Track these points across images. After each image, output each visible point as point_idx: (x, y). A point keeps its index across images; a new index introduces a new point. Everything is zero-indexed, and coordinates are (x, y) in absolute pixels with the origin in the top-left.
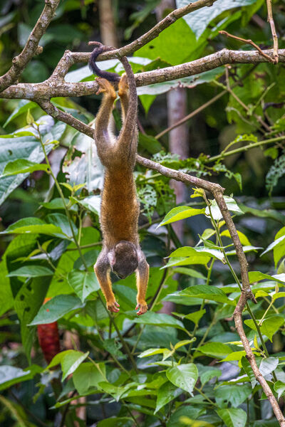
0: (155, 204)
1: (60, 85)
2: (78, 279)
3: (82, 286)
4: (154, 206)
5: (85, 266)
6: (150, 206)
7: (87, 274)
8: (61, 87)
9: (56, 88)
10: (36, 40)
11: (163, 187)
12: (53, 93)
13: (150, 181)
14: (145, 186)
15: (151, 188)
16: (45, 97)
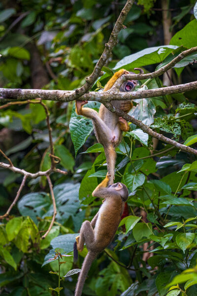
0: (180, 134)
1: (116, 93)
2: (129, 179)
3: (132, 183)
4: (179, 135)
5: (135, 170)
6: (177, 135)
7: (135, 176)
8: (117, 94)
9: (114, 95)
10: (100, 68)
11: (185, 124)
12: (112, 98)
13: (177, 120)
14: (174, 123)
15: (178, 124)
16: (107, 100)
